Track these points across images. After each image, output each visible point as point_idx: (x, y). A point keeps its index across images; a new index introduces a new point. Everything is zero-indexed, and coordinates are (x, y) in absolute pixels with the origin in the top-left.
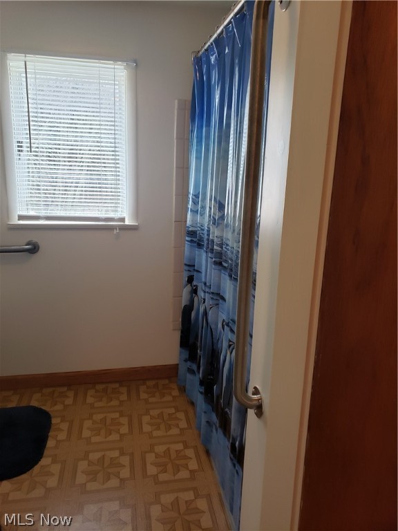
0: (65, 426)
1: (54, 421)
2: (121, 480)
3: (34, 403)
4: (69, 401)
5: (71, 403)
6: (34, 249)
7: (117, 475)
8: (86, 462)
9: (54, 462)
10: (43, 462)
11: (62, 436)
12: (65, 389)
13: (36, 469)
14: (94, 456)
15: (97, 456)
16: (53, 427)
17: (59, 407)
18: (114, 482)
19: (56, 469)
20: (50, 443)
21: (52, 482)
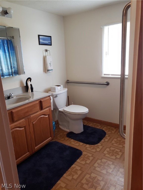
0: (108, 138)
1: (106, 136)
2: (116, 158)
3: (104, 129)
4: (113, 132)
5: (114, 132)
6: (108, 84)
7: (116, 156)
8: (109, 149)
9: (101, 145)
10: (99, 144)
11: (106, 140)
12: (114, 128)
13: (96, 145)
14: (112, 149)
15: (113, 149)
16: (105, 137)
17: (110, 132)
18: (114, 157)
19: (101, 147)
20: (103, 141)
21: (98, 150)
